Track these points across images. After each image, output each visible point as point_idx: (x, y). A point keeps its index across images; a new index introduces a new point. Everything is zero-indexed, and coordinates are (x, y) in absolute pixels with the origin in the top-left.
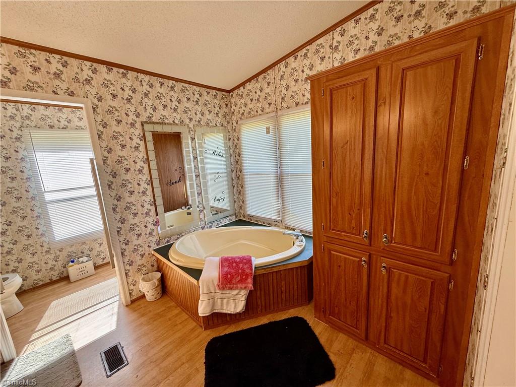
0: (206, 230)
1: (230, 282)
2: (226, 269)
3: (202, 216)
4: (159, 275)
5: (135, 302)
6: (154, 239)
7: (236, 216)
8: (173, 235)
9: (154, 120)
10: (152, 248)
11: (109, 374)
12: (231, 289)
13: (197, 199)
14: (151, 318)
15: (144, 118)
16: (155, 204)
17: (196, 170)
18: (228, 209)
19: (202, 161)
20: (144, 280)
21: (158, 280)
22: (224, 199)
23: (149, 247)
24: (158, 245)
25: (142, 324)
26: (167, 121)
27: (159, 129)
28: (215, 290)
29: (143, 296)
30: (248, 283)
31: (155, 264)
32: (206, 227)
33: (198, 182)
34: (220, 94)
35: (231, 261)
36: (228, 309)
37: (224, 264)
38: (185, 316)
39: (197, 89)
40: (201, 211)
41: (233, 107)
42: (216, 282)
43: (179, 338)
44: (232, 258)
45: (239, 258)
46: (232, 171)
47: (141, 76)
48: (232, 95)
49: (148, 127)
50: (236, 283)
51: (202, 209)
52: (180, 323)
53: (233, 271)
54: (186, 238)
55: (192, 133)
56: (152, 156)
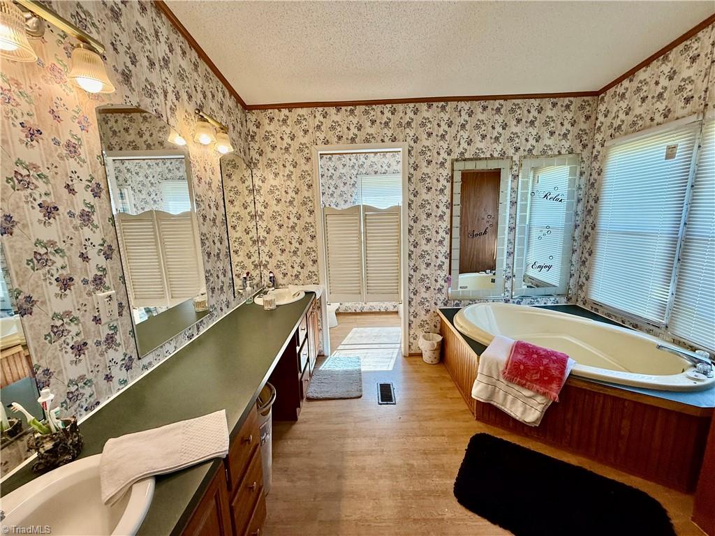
0: (510, 305)
1: (522, 375)
2: (520, 357)
3: (508, 285)
4: (440, 338)
5: (413, 356)
6: (442, 297)
7: (569, 299)
8: (464, 300)
9: (467, 156)
10: (438, 307)
11: (380, 402)
12: (523, 386)
13: (505, 260)
14: (424, 378)
15: (455, 156)
16: (451, 257)
17: (512, 220)
18: (557, 285)
19: (524, 208)
20: (424, 336)
21: (438, 343)
22: (550, 267)
23: (436, 304)
24: (445, 305)
25: (414, 378)
26: (482, 156)
27: (470, 166)
28: (498, 376)
29: (421, 355)
30: (551, 389)
31: (439, 325)
32: (511, 300)
33: (512, 238)
34: (577, 101)
35: (531, 350)
36: (513, 410)
37: (520, 350)
38: (457, 394)
39: (536, 102)
40: (508, 278)
41: (601, 118)
42: (502, 368)
43: (446, 411)
44: (534, 347)
45: (545, 350)
46: (576, 226)
47: (461, 104)
48: (603, 98)
49: (459, 166)
50: (532, 381)
51: (510, 275)
52: (451, 398)
53: (530, 363)
54: (479, 307)
55: (515, 168)
56: (457, 199)
